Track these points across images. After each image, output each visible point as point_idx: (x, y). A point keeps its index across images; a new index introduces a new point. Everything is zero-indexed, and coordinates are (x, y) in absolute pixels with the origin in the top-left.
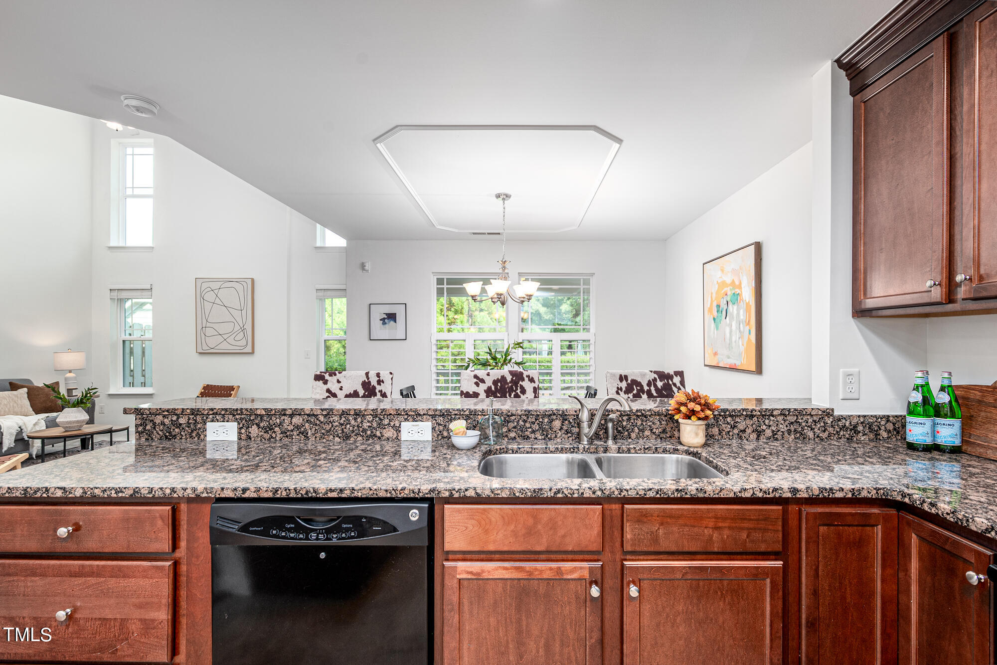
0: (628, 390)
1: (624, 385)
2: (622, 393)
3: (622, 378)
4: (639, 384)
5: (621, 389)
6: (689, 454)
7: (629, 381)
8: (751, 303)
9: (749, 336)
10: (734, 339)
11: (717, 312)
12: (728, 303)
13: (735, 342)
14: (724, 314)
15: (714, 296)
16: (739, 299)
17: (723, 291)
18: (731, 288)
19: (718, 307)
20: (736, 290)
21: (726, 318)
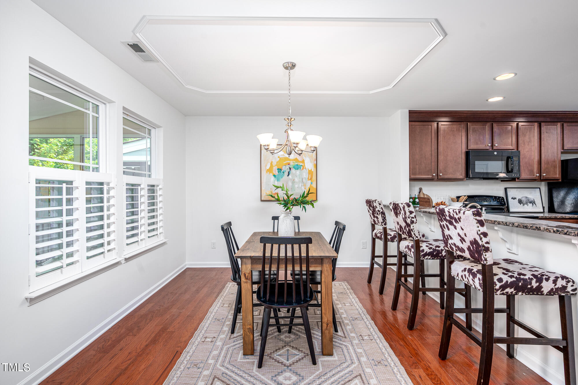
8: (313, 170)
9: (311, 185)
10: (296, 186)
11: (278, 172)
12: (290, 169)
13: (298, 187)
14: (286, 173)
15: (274, 163)
16: (302, 168)
17: (286, 162)
18: (294, 162)
19: (280, 170)
20: (299, 163)
21: (288, 176)
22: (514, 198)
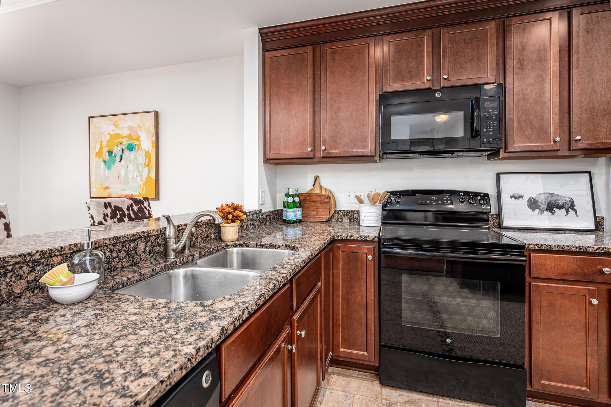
0: (113, 217)
1: (109, 211)
2: (108, 219)
3: (107, 205)
4: (121, 209)
5: (107, 215)
6: (236, 246)
7: (113, 208)
8: (150, 152)
9: (149, 174)
10: (130, 176)
11: (109, 156)
12: (123, 150)
13: (132, 179)
14: (118, 158)
15: (105, 144)
16: (137, 148)
17: (117, 141)
18: (128, 139)
19: (110, 153)
20: (133, 142)
21: (120, 161)
22: (516, 195)
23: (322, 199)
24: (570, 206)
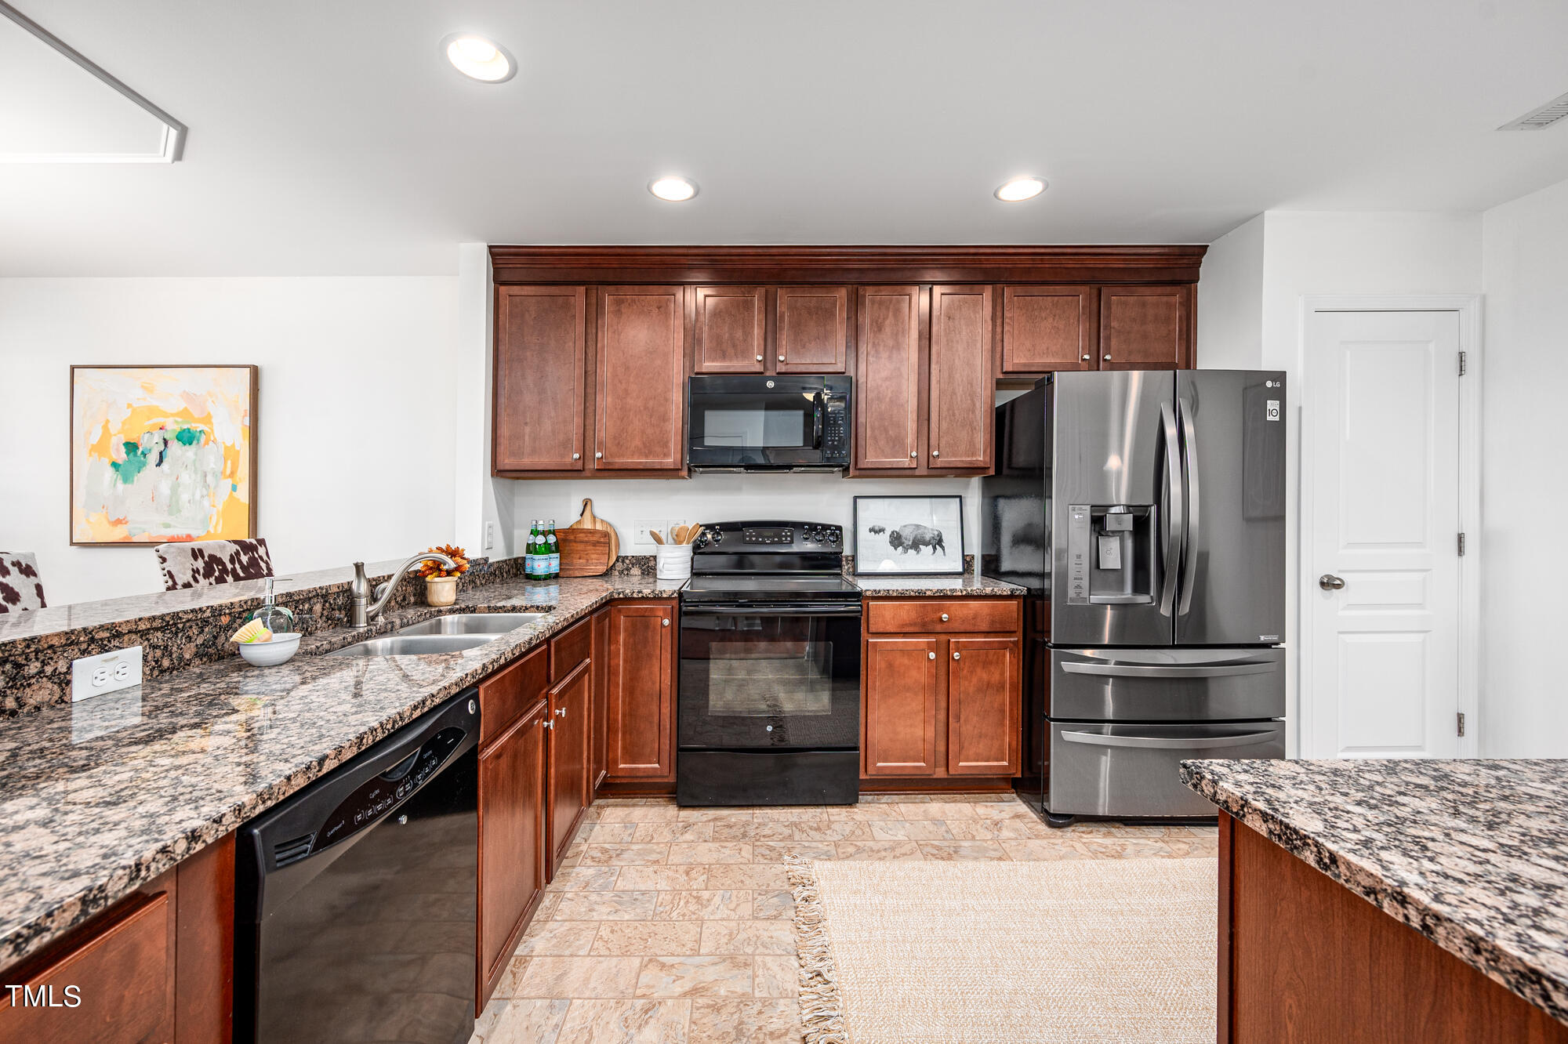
0: (208, 574)
1: (200, 564)
2: (200, 578)
3: (196, 554)
4: (219, 561)
5: (198, 571)
6: (454, 612)
8: (237, 448)
9: (231, 493)
10: (185, 497)
11: (128, 453)
12: (166, 442)
13: (189, 502)
14: (153, 457)
15: (114, 428)
16: (203, 438)
17: (151, 422)
18: (179, 420)
19: (131, 447)
20: (193, 425)
21: (159, 465)
22: (877, 528)
23: (595, 538)
24: (938, 542)
